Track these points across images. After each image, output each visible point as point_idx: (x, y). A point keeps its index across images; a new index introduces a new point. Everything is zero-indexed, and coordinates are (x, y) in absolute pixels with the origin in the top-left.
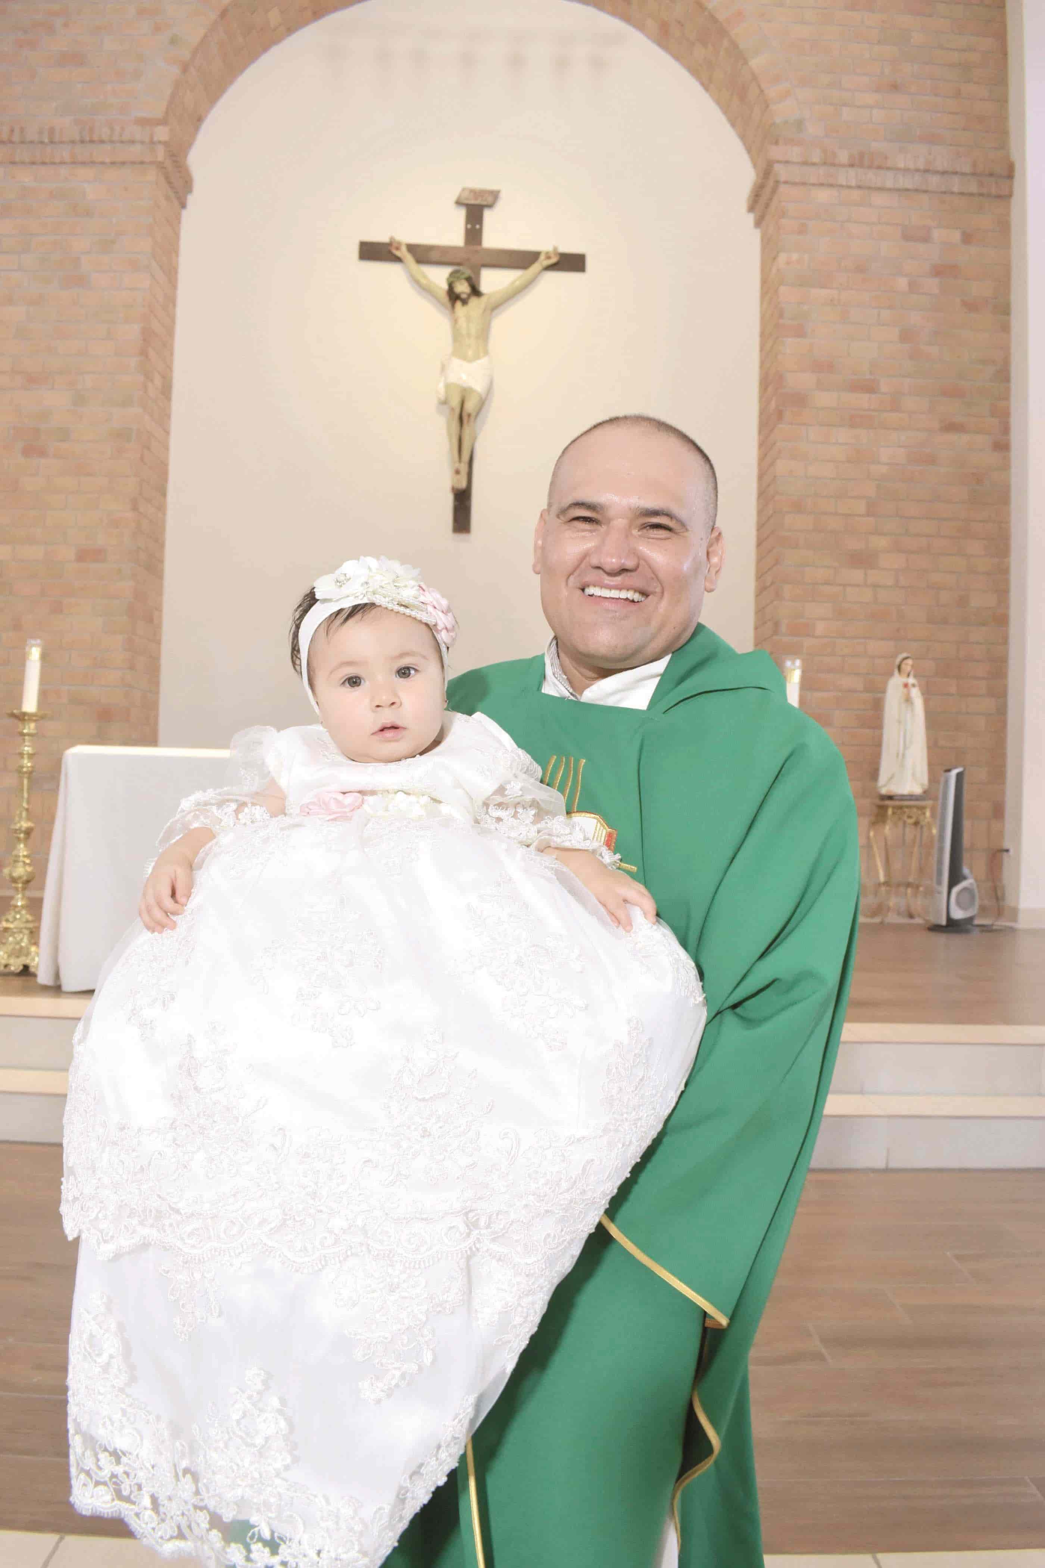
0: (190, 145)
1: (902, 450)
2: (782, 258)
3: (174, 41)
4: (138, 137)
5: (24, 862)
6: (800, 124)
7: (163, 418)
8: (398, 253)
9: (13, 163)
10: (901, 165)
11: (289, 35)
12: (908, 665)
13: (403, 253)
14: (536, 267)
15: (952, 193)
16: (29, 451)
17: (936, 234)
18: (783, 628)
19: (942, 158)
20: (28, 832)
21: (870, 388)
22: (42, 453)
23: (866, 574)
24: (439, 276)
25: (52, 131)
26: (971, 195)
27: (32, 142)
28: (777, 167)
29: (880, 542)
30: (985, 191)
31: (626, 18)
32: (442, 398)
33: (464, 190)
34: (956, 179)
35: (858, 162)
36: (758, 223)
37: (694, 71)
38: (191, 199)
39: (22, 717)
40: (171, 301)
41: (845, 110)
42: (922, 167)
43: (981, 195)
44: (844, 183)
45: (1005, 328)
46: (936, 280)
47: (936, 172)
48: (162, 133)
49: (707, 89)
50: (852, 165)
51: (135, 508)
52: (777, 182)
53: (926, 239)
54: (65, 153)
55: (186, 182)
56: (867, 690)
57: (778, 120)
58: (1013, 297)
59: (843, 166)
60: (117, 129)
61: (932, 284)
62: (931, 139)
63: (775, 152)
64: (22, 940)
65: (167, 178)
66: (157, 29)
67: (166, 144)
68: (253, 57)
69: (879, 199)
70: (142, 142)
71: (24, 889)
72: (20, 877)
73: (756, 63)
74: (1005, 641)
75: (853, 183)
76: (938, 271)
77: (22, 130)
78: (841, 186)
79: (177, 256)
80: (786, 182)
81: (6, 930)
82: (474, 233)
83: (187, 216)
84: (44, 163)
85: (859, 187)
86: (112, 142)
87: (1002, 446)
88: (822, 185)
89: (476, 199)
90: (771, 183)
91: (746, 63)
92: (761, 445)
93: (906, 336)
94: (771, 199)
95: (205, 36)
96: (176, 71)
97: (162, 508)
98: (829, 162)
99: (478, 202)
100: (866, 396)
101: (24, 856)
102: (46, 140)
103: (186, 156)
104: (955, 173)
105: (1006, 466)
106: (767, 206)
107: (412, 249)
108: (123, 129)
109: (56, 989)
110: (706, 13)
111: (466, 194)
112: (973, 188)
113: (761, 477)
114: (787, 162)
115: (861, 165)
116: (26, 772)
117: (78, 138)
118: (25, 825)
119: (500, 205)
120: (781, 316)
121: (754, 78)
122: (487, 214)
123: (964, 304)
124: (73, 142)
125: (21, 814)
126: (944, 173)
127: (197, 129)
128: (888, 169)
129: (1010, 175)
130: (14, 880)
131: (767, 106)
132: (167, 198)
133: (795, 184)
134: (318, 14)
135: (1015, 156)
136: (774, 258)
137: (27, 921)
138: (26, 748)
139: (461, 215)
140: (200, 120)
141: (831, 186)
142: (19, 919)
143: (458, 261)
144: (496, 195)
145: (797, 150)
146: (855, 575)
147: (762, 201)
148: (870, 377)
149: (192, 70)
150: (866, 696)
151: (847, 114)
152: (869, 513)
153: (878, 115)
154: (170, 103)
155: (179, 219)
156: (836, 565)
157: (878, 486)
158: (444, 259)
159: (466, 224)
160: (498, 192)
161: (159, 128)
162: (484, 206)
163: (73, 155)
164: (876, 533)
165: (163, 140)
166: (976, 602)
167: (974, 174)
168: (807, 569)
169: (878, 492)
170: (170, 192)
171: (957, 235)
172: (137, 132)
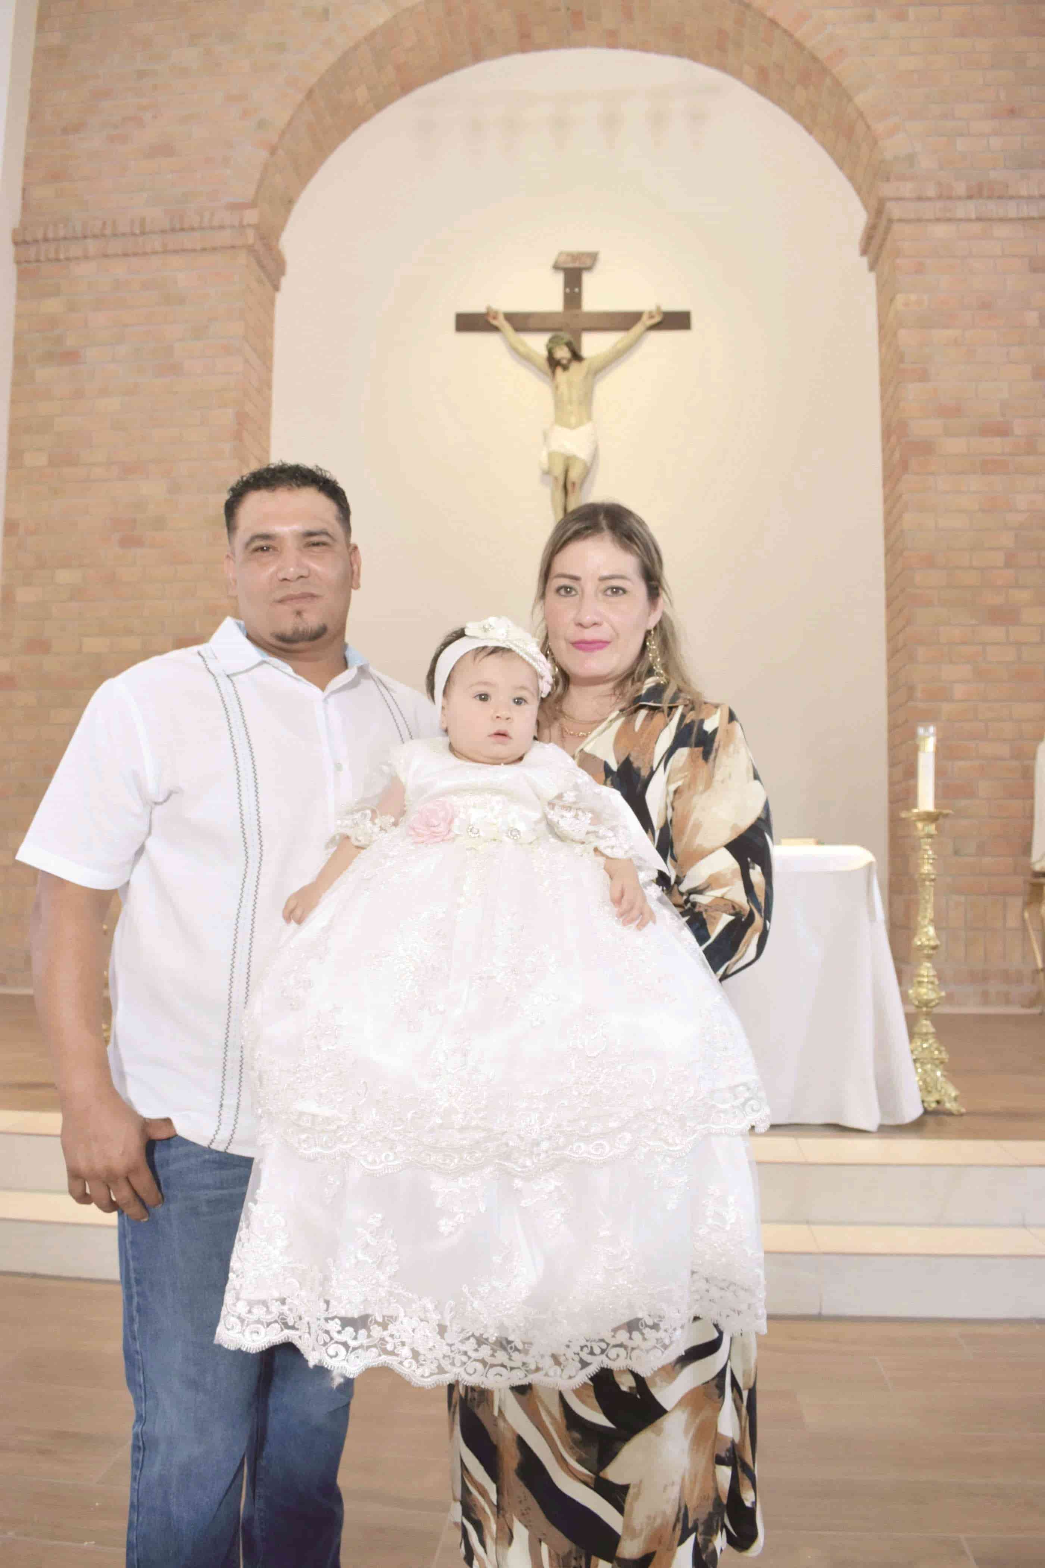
0: (282, 228)
2: (900, 299)
3: (260, 125)
4: (227, 222)
6: (911, 159)
8: (494, 322)
9: (106, 256)
10: (1024, 192)
11: (378, 112)
13: (501, 322)
14: (638, 328)
16: (126, 542)
18: (919, 694)
21: (1003, 431)
22: (138, 542)
23: (1008, 632)
25: (143, 221)
27: (124, 234)
28: (889, 205)
29: (1023, 596)
31: (722, 67)
32: (546, 467)
33: (561, 254)
35: (976, 193)
36: (872, 267)
37: (797, 115)
38: (285, 282)
40: (267, 384)
41: (960, 140)
44: (963, 217)
48: (251, 216)
49: (810, 131)
50: (970, 197)
52: (890, 221)
54: (156, 242)
55: (279, 264)
56: (1014, 757)
57: (888, 156)
59: (960, 198)
60: (207, 215)
63: (887, 189)
65: (259, 262)
66: (245, 114)
67: (256, 227)
69: (1002, 231)
70: (232, 227)
73: (861, 99)
75: (973, 216)
77: (114, 223)
78: (961, 220)
79: (272, 338)
80: (900, 220)
82: (573, 297)
83: (280, 299)
84: (136, 254)
85: (979, 219)
86: (202, 228)
88: (938, 220)
89: (574, 262)
90: (883, 223)
91: (850, 100)
92: (886, 499)
94: (884, 240)
95: (292, 119)
96: (264, 154)
98: (946, 196)
99: (577, 265)
100: (998, 440)
102: (137, 232)
103: (278, 240)
106: (881, 247)
107: (510, 317)
108: (212, 215)
110: (807, 55)
111: (563, 258)
113: (887, 532)
114: (900, 199)
115: (980, 195)
117: (168, 227)
119: (599, 266)
120: (901, 361)
121: (861, 115)
122: (586, 277)
124: (163, 232)
127: (288, 211)
128: (1010, 197)
131: (875, 143)
132: (260, 281)
133: (909, 221)
134: (406, 88)
136: (891, 300)
139: (559, 279)
140: (292, 201)
141: (949, 220)
144: (594, 257)
145: (910, 186)
146: (996, 633)
147: (876, 242)
148: (1002, 419)
149: (280, 152)
150: (1015, 763)
151: (961, 145)
152: (1008, 565)
153: (996, 142)
154: (259, 187)
155: (272, 302)
156: (973, 622)
157: (1016, 536)
158: (543, 326)
159: (565, 288)
160: (597, 254)
161: (248, 211)
162: (583, 269)
163: (164, 245)
164: (1017, 586)
165: (252, 222)
168: (942, 629)
169: (1016, 542)
170: (262, 275)
172: (226, 217)
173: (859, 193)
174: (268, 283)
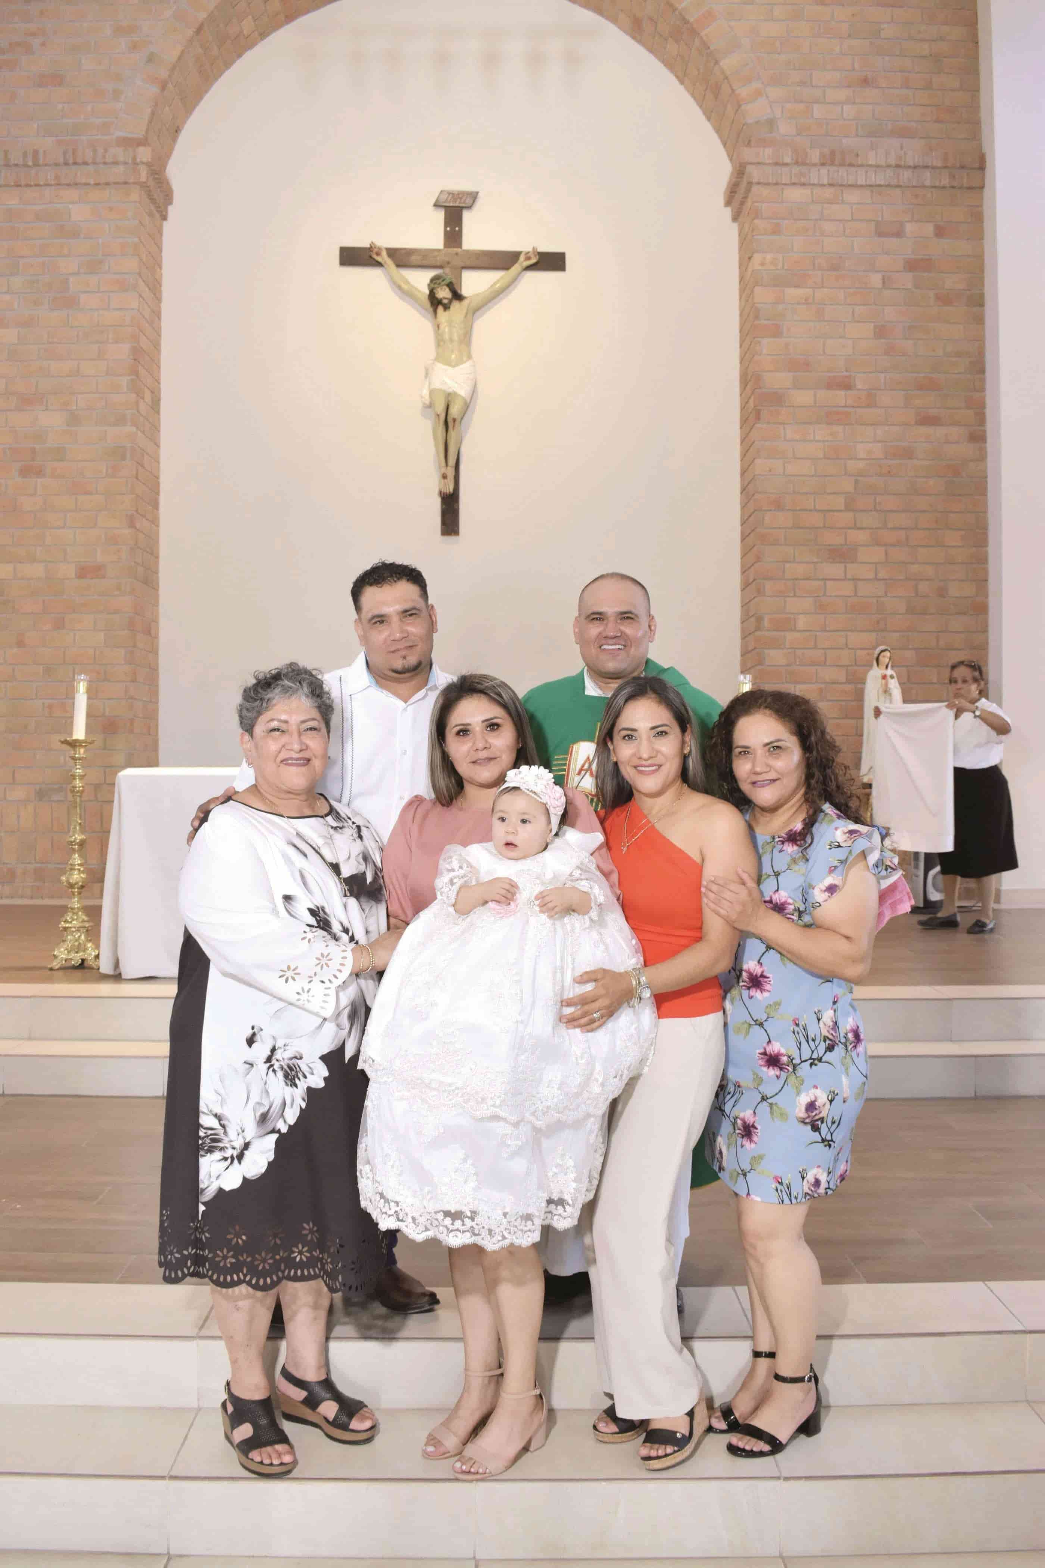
0: (169, 156)
1: (880, 444)
2: (757, 258)
3: (151, 59)
4: (121, 159)
5: (79, 870)
6: (771, 123)
7: (153, 432)
8: (379, 259)
10: (871, 162)
11: (262, 39)
12: (885, 658)
13: (384, 258)
14: (516, 268)
15: (924, 187)
16: (25, 472)
17: (909, 228)
18: (766, 623)
19: (913, 152)
20: (82, 844)
21: (846, 385)
22: (39, 473)
23: (845, 569)
24: (420, 280)
25: (35, 153)
26: (944, 187)
27: (16, 165)
28: (750, 169)
29: (859, 537)
30: (955, 184)
32: (427, 402)
33: (442, 192)
34: (927, 174)
35: (830, 160)
36: (735, 219)
37: (669, 64)
38: (173, 211)
39: (74, 744)
40: (157, 314)
41: (816, 106)
42: (893, 163)
43: (953, 187)
44: (816, 182)
45: (980, 320)
46: (910, 276)
47: (909, 167)
48: (144, 154)
49: (682, 82)
50: (823, 164)
51: (132, 525)
52: (750, 184)
53: (899, 234)
54: (49, 175)
55: (167, 196)
56: (848, 682)
57: (750, 121)
58: (987, 289)
59: (815, 165)
60: (101, 151)
61: (907, 280)
62: (903, 133)
63: (748, 154)
64: (79, 937)
65: (149, 196)
66: (134, 47)
67: (148, 164)
68: (228, 65)
69: (852, 197)
70: (125, 163)
71: (79, 893)
72: (76, 883)
73: (728, 63)
74: (985, 630)
75: (826, 182)
76: (912, 266)
78: (814, 185)
79: (161, 268)
80: (759, 183)
81: (65, 929)
82: (453, 235)
83: (167, 226)
84: (28, 185)
85: (831, 185)
86: (94, 163)
87: (978, 437)
88: (794, 184)
89: (455, 201)
90: (743, 186)
91: (717, 62)
92: (743, 441)
93: (881, 332)
94: (746, 197)
95: (182, 52)
96: (155, 89)
97: (155, 521)
98: (801, 161)
99: (457, 204)
100: (843, 393)
101: (79, 865)
102: (30, 163)
103: (165, 169)
104: (927, 167)
105: (982, 457)
106: (742, 203)
107: (393, 253)
109: (117, 977)
110: (677, 13)
111: (444, 197)
112: (945, 181)
113: (743, 473)
114: (758, 163)
115: (832, 164)
116: (78, 792)
117: (61, 160)
118: (79, 837)
119: (479, 205)
120: (757, 317)
121: (726, 78)
122: (466, 215)
123: (938, 297)
124: (56, 164)
125: (75, 828)
126: (915, 167)
127: (175, 140)
128: (859, 166)
129: (982, 168)
130: (71, 886)
131: (740, 106)
132: (151, 215)
133: (768, 184)
134: (290, 18)
135: (986, 149)
136: (750, 258)
137: (83, 921)
138: (78, 771)
139: (440, 216)
140: (178, 131)
141: (804, 185)
142: (76, 919)
143: (438, 264)
144: (474, 196)
145: (768, 151)
146: (834, 570)
147: (738, 197)
148: (845, 374)
149: (170, 85)
150: (849, 687)
151: (818, 111)
152: (848, 508)
153: (849, 111)
154: (151, 121)
155: (160, 232)
156: (815, 560)
157: (856, 482)
158: (425, 263)
159: (446, 227)
160: (477, 193)
161: (141, 149)
162: (463, 208)
163: (57, 177)
164: (856, 527)
165: (145, 160)
166: (954, 591)
167: (946, 167)
168: (788, 565)
169: (855, 488)
170: (152, 207)
171: (930, 229)
172: (120, 153)
173: (725, 145)
174: (157, 215)
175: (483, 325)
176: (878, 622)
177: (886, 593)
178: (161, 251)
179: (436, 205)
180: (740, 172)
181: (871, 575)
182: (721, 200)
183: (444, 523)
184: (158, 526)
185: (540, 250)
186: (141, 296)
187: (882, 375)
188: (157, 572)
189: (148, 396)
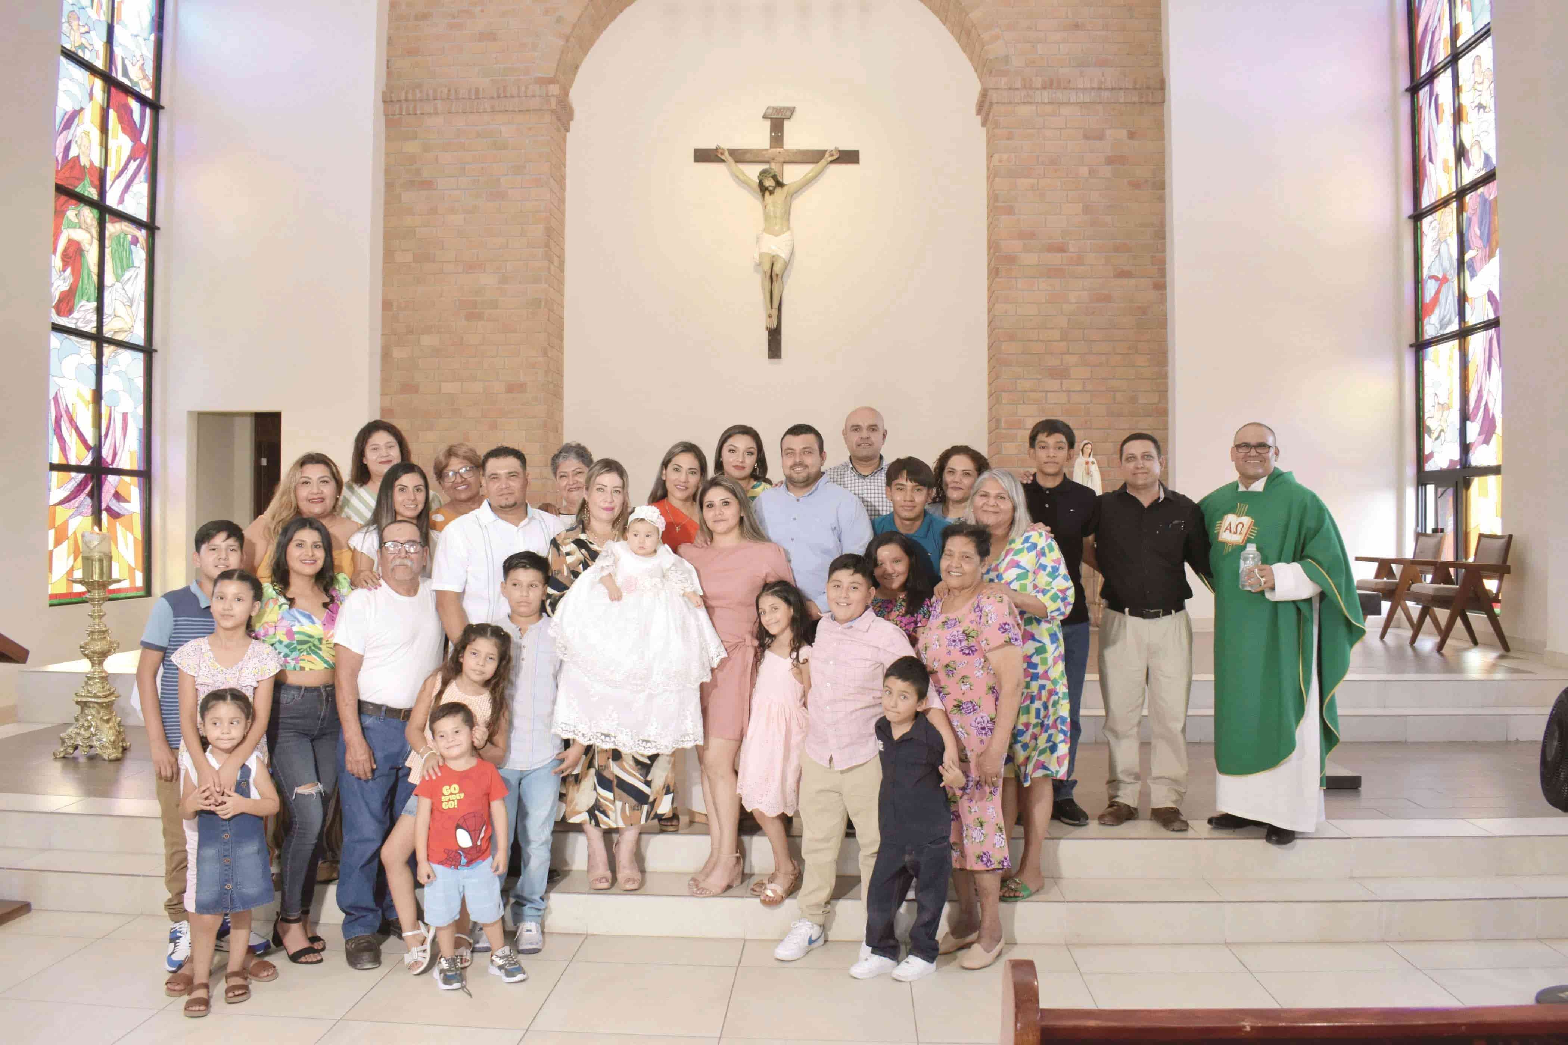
0: (571, 87)
1: (1086, 292)
2: (996, 156)
3: (558, 20)
4: (538, 93)
6: (1007, 59)
7: (560, 286)
8: (723, 157)
9: (451, 113)
10: (1080, 86)
13: (726, 156)
14: (823, 162)
15: (1120, 103)
16: (470, 317)
17: (1108, 133)
18: (1003, 424)
19: (1111, 77)
21: (1062, 249)
22: (479, 317)
23: (1061, 384)
24: (753, 172)
25: (477, 90)
26: (1134, 103)
27: (463, 98)
28: (990, 92)
29: (1071, 360)
30: (1143, 100)
32: (758, 261)
33: (768, 108)
34: (1122, 94)
35: (1049, 85)
36: (984, 123)
38: (572, 124)
40: (562, 201)
41: (1040, 46)
42: (1095, 85)
43: (1141, 103)
44: (1040, 101)
45: (1162, 199)
46: (1109, 168)
47: (1108, 89)
48: (554, 89)
50: (1045, 88)
51: (545, 354)
52: (991, 104)
53: (1101, 137)
54: (487, 105)
55: (570, 115)
57: (992, 55)
58: (1166, 177)
59: (1038, 89)
60: (523, 88)
61: (1106, 171)
62: (1103, 63)
63: (991, 80)
65: (558, 118)
66: (547, 11)
67: (557, 96)
68: (613, 17)
69: (1065, 111)
70: (540, 96)
73: (975, 15)
75: (1046, 101)
76: (1110, 161)
77: (457, 90)
78: (1038, 103)
79: (565, 167)
80: (997, 103)
82: (777, 138)
83: (569, 136)
84: (472, 113)
85: (1050, 103)
86: (519, 97)
87: (1161, 286)
88: (1024, 103)
89: (778, 114)
91: (967, 14)
92: (989, 287)
93: (1087, 210)
94: (988, 111)
95: (581, 15)
96: (561, 42)
97: (561, 350)
98: (1028, 86)
99: (779, 116)
100: (1059, 255)
102: (473, 97)
103: (568, 96)
104: (1121, 89)
105: (1163, 300)
106: (988, 115)
107: (732, 152)
108: (526, 88)
111: (770, 111)
112: (1135, 99)
113: (989, 312)
114: (997, 88)
115: (1051, 88)
117: (495, 95)
119: (795, 116)
120: (996, 200)
121: (974, 25)
122: (787, 124)
123: (1130, 183)
124: (492, 98)
126: (1113, 89)
127: (575, 74)
128: (1071, 89)
129: (1162, 88)
131: (984, 45)
132: (558, 130)
133: (1004, 103)
135: (1164, 74)
136: (993, 155)
139: (767, 124)
140: (577, 67)
141: (1031, 103)
144: (792, 110)
145: (1004, 80)
146: (1055, 384)
147: (984, 111)
148: (1061, 240)
149: (572, 39)
151: (1041, 49)
152: (1062, 339)
153: (1064, 48)
154: (558, 64)
155: (564, 140)
156: (1040, 377)
157: (1069, 320)
158: (757, 159)
159: (771, 132)
160: (794, 108)
161: (552, 86)
162: (784, 119)
163: (493, 107)
164: (1068, 353)
165: (555, 94)
166: (1142, 400)
167: (1135, 89)
168: (1019, 381)
169: (1068, 324)
170: (559, 124)
171: (1124, 133)
172: (537, 89)
173: (976, 70)
174: (563, 129)
175: (798, 204)
176: (1086, 422)
177: (1091, 402)
178: (565, 154)
179: (765, 117)
180: (984, 94)
181: (1079, 388)
182: (974, 111)
183: (770, 349)
184: (563, 354)
185: (841, 148)
186: (551, 190)
187: (1089, 242)
188: (562, 388)
189: (556, 260)
